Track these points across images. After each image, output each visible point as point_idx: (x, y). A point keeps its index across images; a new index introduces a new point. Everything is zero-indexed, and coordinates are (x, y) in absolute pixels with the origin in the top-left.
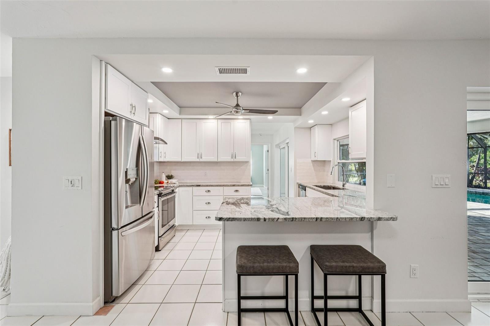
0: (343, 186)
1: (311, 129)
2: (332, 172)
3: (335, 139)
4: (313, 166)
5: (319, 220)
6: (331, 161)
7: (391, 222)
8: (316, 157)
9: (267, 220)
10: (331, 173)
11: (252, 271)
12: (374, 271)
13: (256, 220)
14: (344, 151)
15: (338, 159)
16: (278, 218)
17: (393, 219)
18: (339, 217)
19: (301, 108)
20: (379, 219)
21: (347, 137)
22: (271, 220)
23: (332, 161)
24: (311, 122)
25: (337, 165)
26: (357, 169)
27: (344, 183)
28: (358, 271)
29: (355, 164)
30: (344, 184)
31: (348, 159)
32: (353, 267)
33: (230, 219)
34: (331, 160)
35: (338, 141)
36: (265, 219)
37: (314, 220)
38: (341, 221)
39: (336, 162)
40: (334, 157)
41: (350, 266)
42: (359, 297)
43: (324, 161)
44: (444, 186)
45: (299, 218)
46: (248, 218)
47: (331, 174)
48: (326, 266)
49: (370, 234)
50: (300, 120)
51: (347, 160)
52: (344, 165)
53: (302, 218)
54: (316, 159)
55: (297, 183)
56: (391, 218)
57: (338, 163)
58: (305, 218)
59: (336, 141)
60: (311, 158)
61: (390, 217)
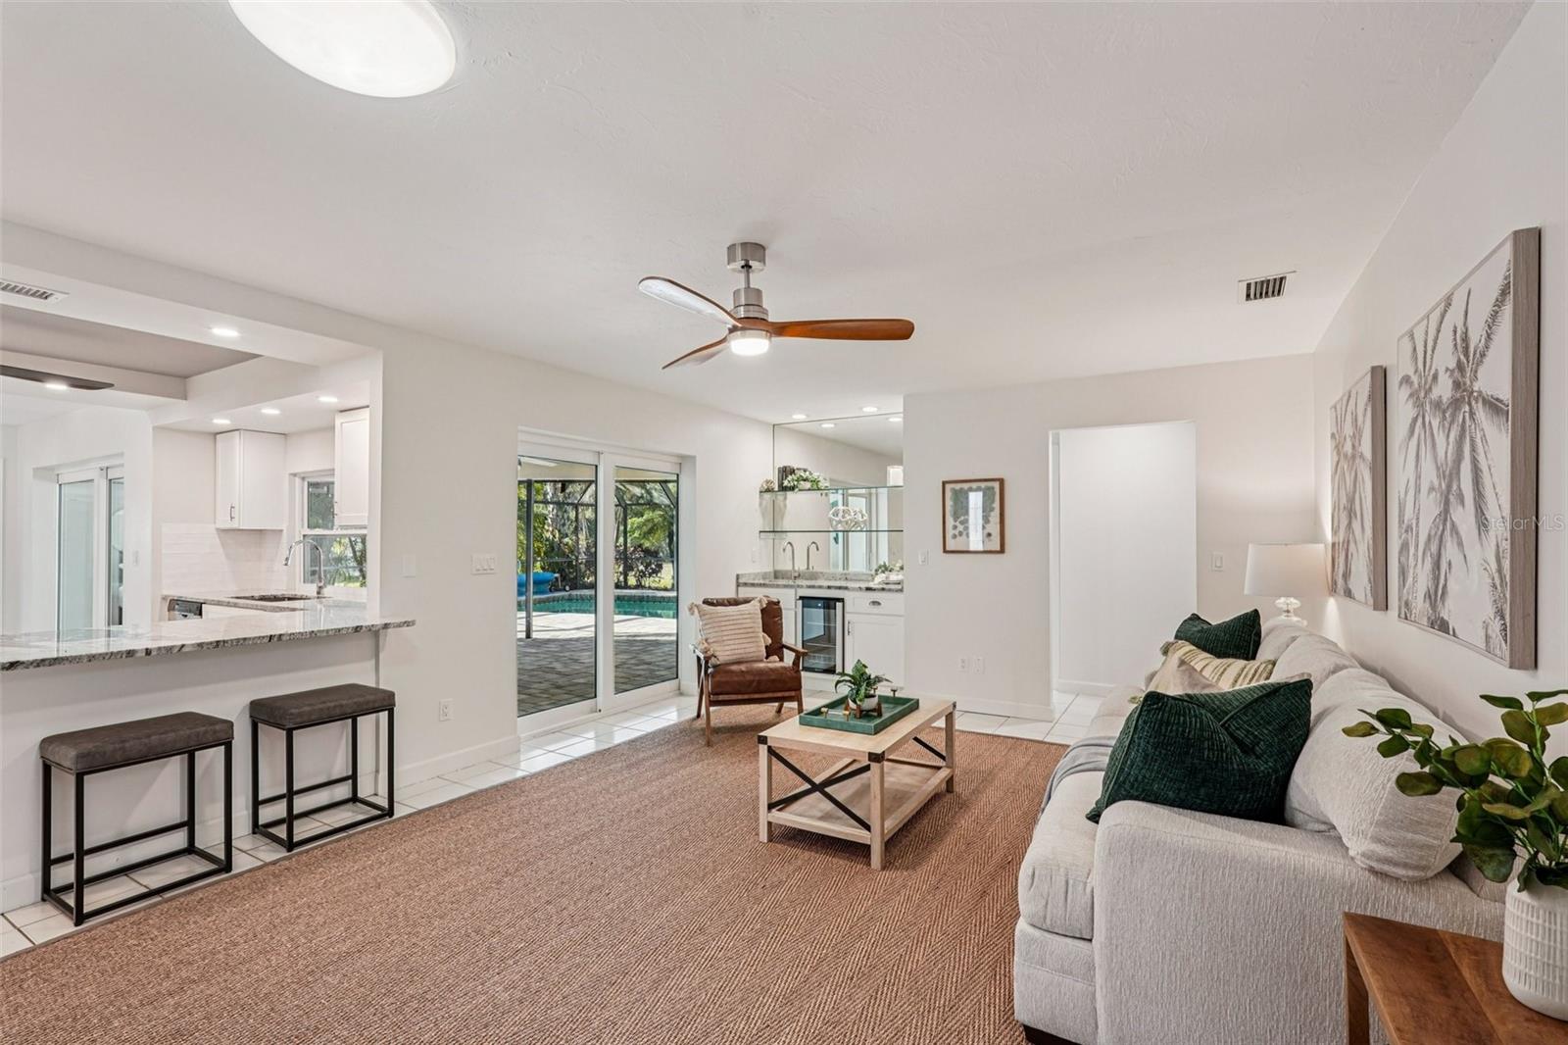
0: (318, 593)
1: (215, 439)
2: (287, 559)
3: (295, 475)
4: (223, 545)
5: (275, 639)
6: (281, 531)
7: (405, 629)
8: (236, 520)
9: (154, 653)
10: (284, 562)
11: (119, 757)
12: (377, 705)
13: (124, 656)
14: (320, 501)
15: (303, 527)
16: (183, 646)
17: (407, 624)
18: (315, 629)
19: (185, 377)
20: (386, 626)
21: (332, 472)
22: (163, 651)
23: (285, 532)
24: (221, 422)
25: (300, 542)
26: (358, 554)
27: (322, 584)
28: (350, 711)
29: (353, 539)
30: (320, 587)
31: (330, 525)
32: (341, 706)
33: (47, 662)
34: (284, 527)
35: (303, 479)
36: (148, 652)
37: (266, 640)
38: (320, 637)
39: (297, 533)
40: (293, 521)
41: (335, 707)
42: (353, 777)
43: (261, 530)
44: (489, 571)
45: (232, 640)
46: (100, 654)
47: (286, 565)
48: (292, 714)
49: (373, 662)
50: (179, 413)
51: (327, 528)
52: (320, 539)
53: (238, 640)
54: (235, 525)
55: (164, 598)
56: (405, 622)
57: (304, 536)
58: (245, 639)
59: (297, 480)
60: (215, 523)
61: (403, 620)
